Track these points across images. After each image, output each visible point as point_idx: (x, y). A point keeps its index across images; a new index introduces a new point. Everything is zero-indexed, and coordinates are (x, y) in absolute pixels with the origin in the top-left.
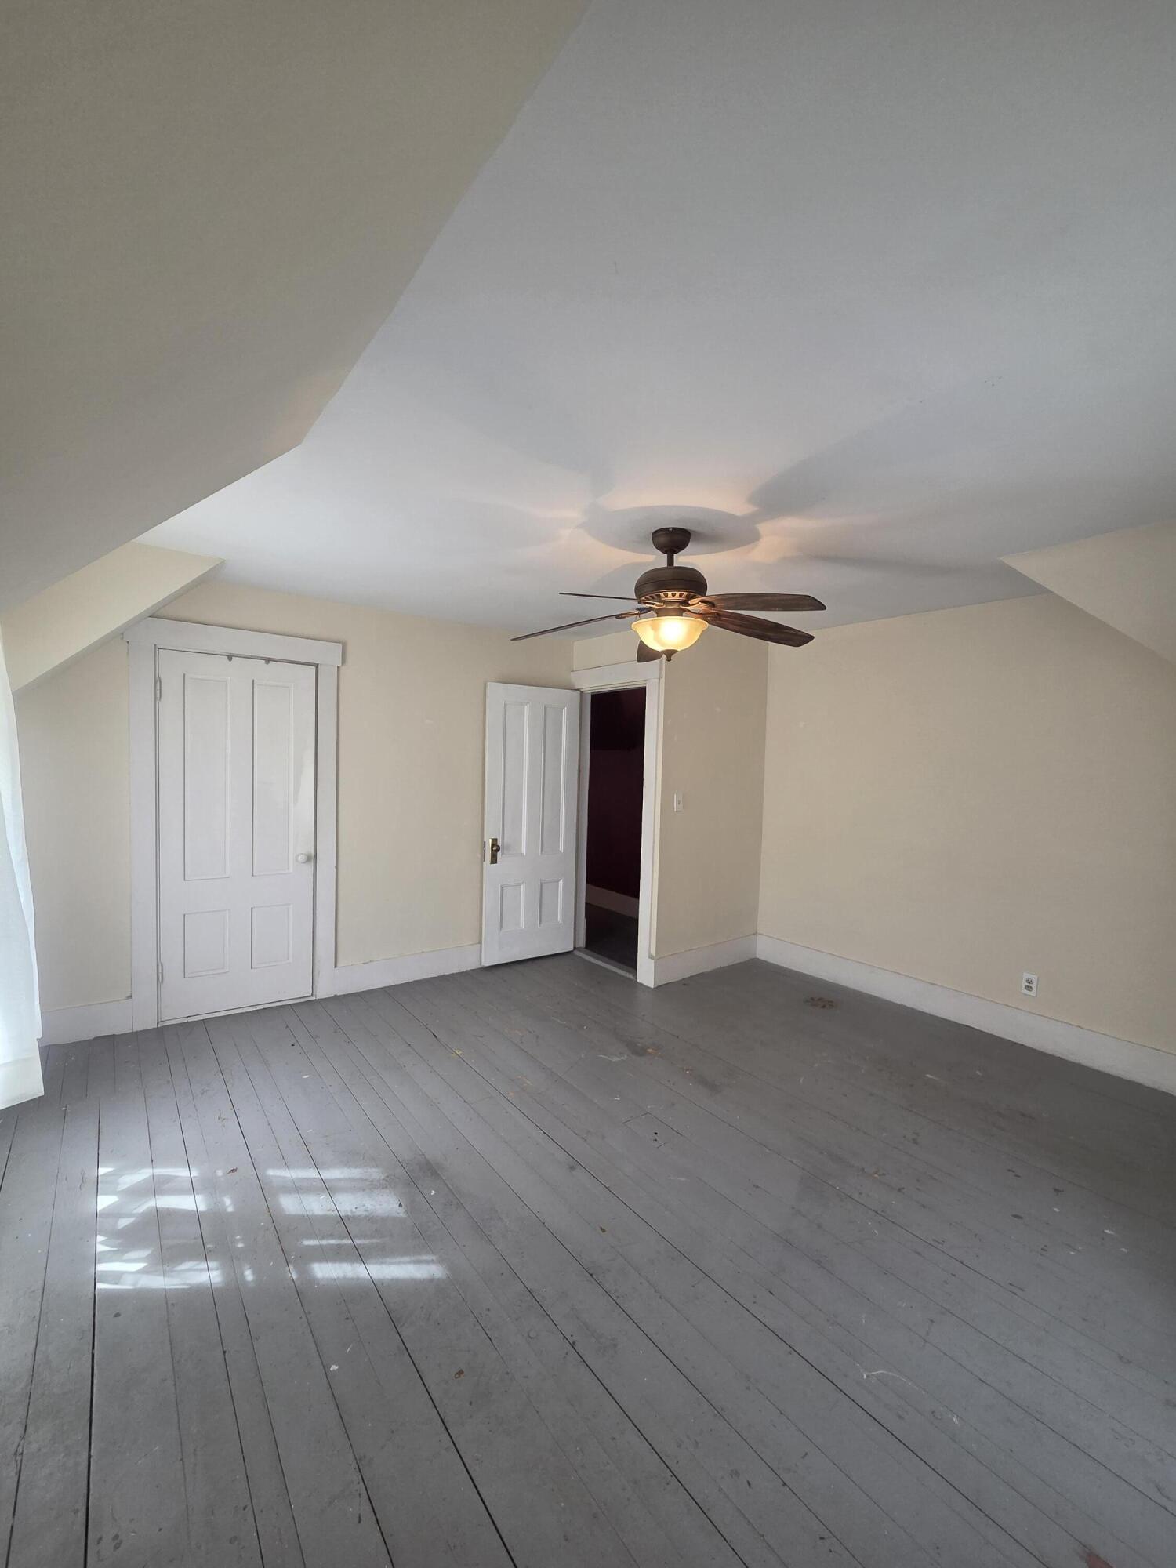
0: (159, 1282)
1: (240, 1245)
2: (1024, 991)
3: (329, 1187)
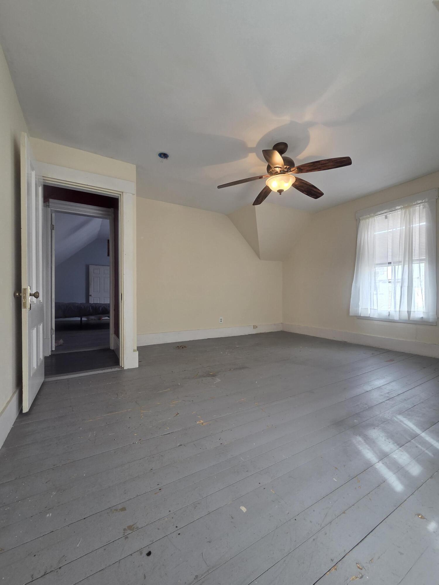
2: (220, 322)
3: (383, 456)
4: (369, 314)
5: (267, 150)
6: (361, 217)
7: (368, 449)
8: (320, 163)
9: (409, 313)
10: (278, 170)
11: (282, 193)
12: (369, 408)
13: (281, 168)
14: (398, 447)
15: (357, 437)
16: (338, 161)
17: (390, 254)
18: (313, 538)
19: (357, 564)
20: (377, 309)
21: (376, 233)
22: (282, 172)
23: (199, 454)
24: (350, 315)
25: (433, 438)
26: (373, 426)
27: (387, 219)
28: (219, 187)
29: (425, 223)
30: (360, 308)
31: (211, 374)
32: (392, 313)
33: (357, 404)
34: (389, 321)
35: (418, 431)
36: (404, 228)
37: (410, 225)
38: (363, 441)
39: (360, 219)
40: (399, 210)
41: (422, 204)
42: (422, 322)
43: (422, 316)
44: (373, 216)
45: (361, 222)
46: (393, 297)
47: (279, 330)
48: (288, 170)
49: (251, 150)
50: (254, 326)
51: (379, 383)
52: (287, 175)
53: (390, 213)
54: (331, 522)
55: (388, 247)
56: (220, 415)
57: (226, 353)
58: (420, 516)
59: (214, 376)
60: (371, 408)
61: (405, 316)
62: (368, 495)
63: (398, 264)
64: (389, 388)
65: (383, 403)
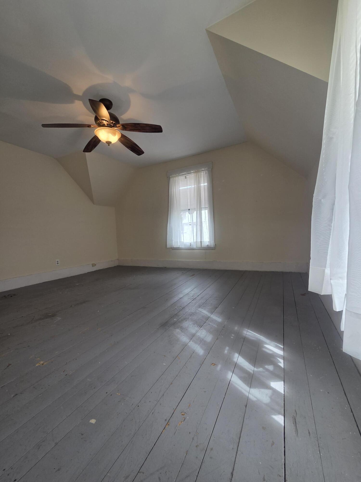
0: (261, 338)
1: (233, 335)
2: (57, 265)
3: (192, 336)
4: (179, 246)
5: (94, 100)
6: (170, 175)
7: (184, 335)
8: (139, 125)
9: (201, 242)
10: (105, 123)
11: (110, 145)
12: (182, 309)
13: (108, 121)
14: (200, 328)
15: (177, 330)
16: (153, 127)
17: (189, 203)
18: (152, 412)
19: (181, 413)
20: (183, 241)
21: (180, 188)
22: (109, 125)
23: (40, 395)
24: (167, 247)
25: (216, 316)
26: (185, 319)
27: (186, 179)
28: (44, 126)
29: (206, 184)
30: (173, 242)
31: (50, 314)
32: (192, 243)
33: (175, 308)
34: (191, 249)
35: (209, 314)
36: (196, 186)
37: (199, 184)
38: (180, 331)
39: (170, 177)
40: (192, 173)
41: (204, 171)
42: (208, 248)
43: (207, 244)
44: (178, 176)
45: (170, 179)
46: (192, 233)
47: (116, 265)
48: (115, 126)
49: (78, 98)
50: (93, 265)
51: (187, 291)
52: (113, 130)
53: (188, 174)
54: (163, 395)
55: (187, 199)
56: (63, 350)
57: (66, 292)
58: (213, 365)
59: (54, 315)
60: (183, 308)
61: (199, 245)
62: (185, 365)
63: (194, 210)
64: (193, 292)
65: (190, 303)
